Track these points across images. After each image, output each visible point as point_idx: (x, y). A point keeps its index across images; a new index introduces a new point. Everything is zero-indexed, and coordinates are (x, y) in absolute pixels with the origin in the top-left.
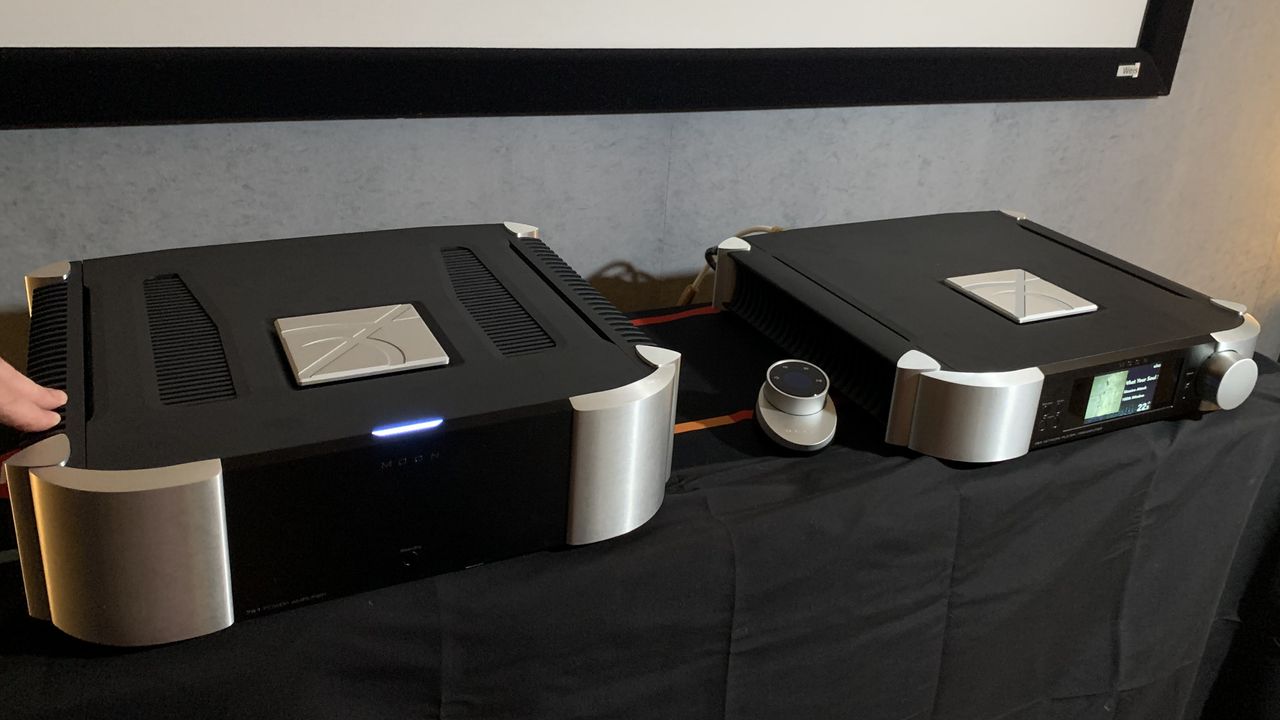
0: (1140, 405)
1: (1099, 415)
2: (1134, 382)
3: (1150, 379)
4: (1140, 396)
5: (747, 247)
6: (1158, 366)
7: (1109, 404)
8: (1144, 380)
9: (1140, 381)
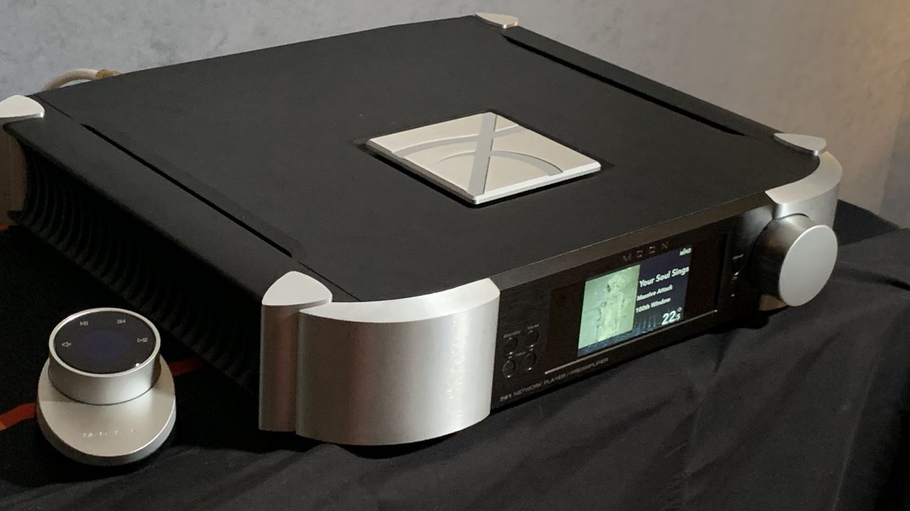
0: (666, 315)
1: (601, 339)
2: (651, 281)
3: (676, 272)
4: (663, 302)
5: (38, 110)
6: (686, 251)
7: (616, 321)
8: (667, 276)
9: (660, 278)
